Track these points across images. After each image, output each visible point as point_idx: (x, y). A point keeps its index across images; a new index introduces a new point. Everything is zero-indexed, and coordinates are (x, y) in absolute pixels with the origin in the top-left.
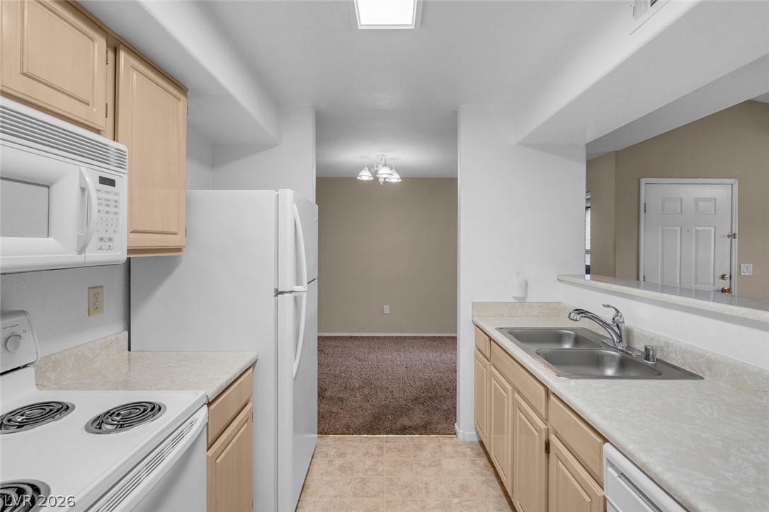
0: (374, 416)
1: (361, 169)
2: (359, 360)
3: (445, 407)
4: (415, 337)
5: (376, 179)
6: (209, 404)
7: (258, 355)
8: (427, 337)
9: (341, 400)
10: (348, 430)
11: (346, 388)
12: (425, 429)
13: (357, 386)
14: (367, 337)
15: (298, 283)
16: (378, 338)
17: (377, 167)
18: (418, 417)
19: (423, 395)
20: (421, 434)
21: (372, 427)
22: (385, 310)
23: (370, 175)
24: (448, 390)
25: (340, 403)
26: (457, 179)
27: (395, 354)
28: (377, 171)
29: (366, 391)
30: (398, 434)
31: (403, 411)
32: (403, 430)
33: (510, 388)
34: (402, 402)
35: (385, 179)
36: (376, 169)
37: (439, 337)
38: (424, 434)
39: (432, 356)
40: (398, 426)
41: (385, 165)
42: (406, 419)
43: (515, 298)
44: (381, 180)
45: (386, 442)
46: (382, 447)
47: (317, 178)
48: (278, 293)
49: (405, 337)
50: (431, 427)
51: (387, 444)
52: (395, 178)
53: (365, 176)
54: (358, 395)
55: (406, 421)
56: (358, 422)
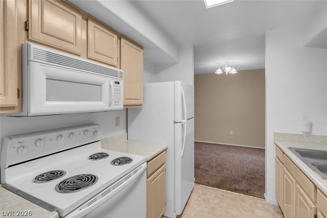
0: (221, 180)
1: (217, 69)
2: (217, 154)
3: (260, 184)
4: (247, 147)
5: (224, 73)
6: (148, 162)
7: (168, 146)
8: (253, 148)
9: (207, 171)
10: (208, 184)
11: (209, 166)
12: (247, 192)
13: (215, 166)
14: (221, 145)
15: (183, 119)
16: (227, 146)
17: (225, 67)
18: (243, 185)
19: (248, 176)
20: (245, 194)
21: (220, 185)
22: (230, 133)
23: (222, 71)
24: (262, 176)
25: (206, 172)
26: (264, 69)
27: (235, 154)
28: (224, 69)
29: (219, 169)
30: (232, 191)
31: (236, 181)
32: (235, 190)
33: (294, 180)
34: (236, 177)
35: (228, 72)
36: (224, 68)
37: (260, 149)
38: (246, 195)
39: (254, 157)
40: (233, 187)
41: (228, 66)
42: (237, 185)
43: (303, 132)
44: (227, 73)
45: (226, 194)
46: (223, 196)
47: (194, 75)
48: (175, 122)
49: (241, 147)
50: (250, 192)
51: (226, 195)
52: (234, 71)
53: (219, 72)
54: (214, 170)
55: (237, 186)
56: (214, 182)
